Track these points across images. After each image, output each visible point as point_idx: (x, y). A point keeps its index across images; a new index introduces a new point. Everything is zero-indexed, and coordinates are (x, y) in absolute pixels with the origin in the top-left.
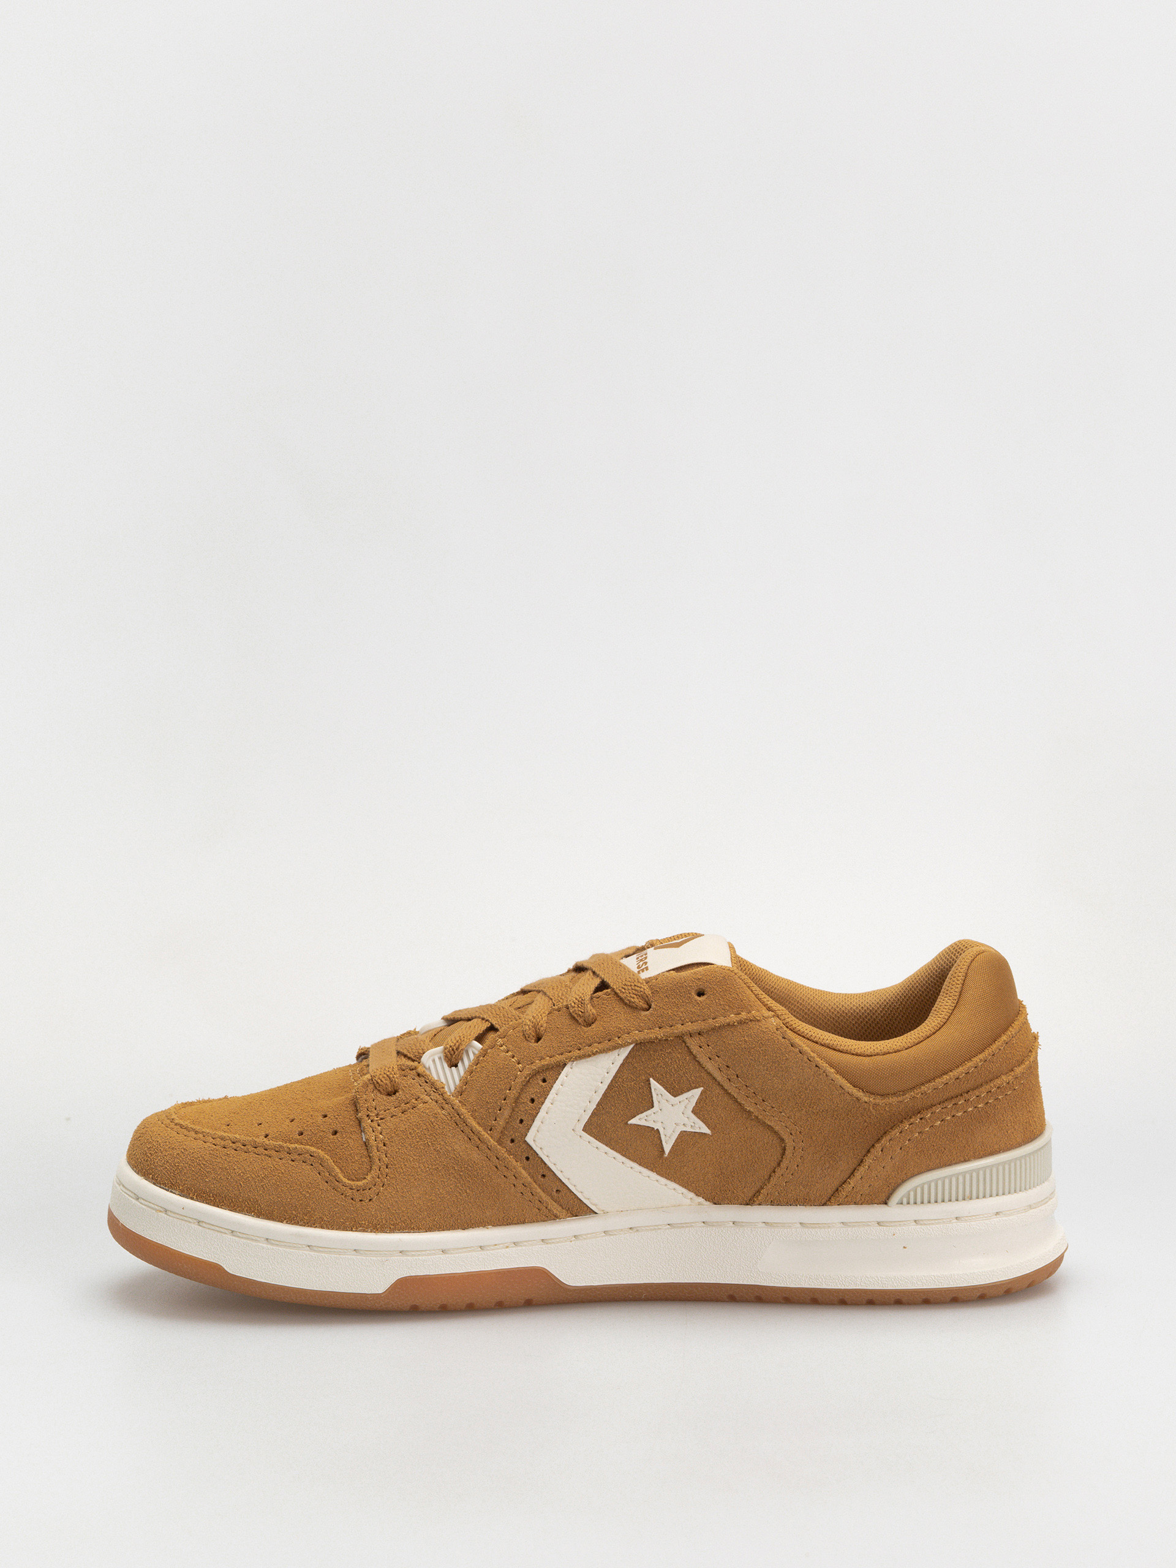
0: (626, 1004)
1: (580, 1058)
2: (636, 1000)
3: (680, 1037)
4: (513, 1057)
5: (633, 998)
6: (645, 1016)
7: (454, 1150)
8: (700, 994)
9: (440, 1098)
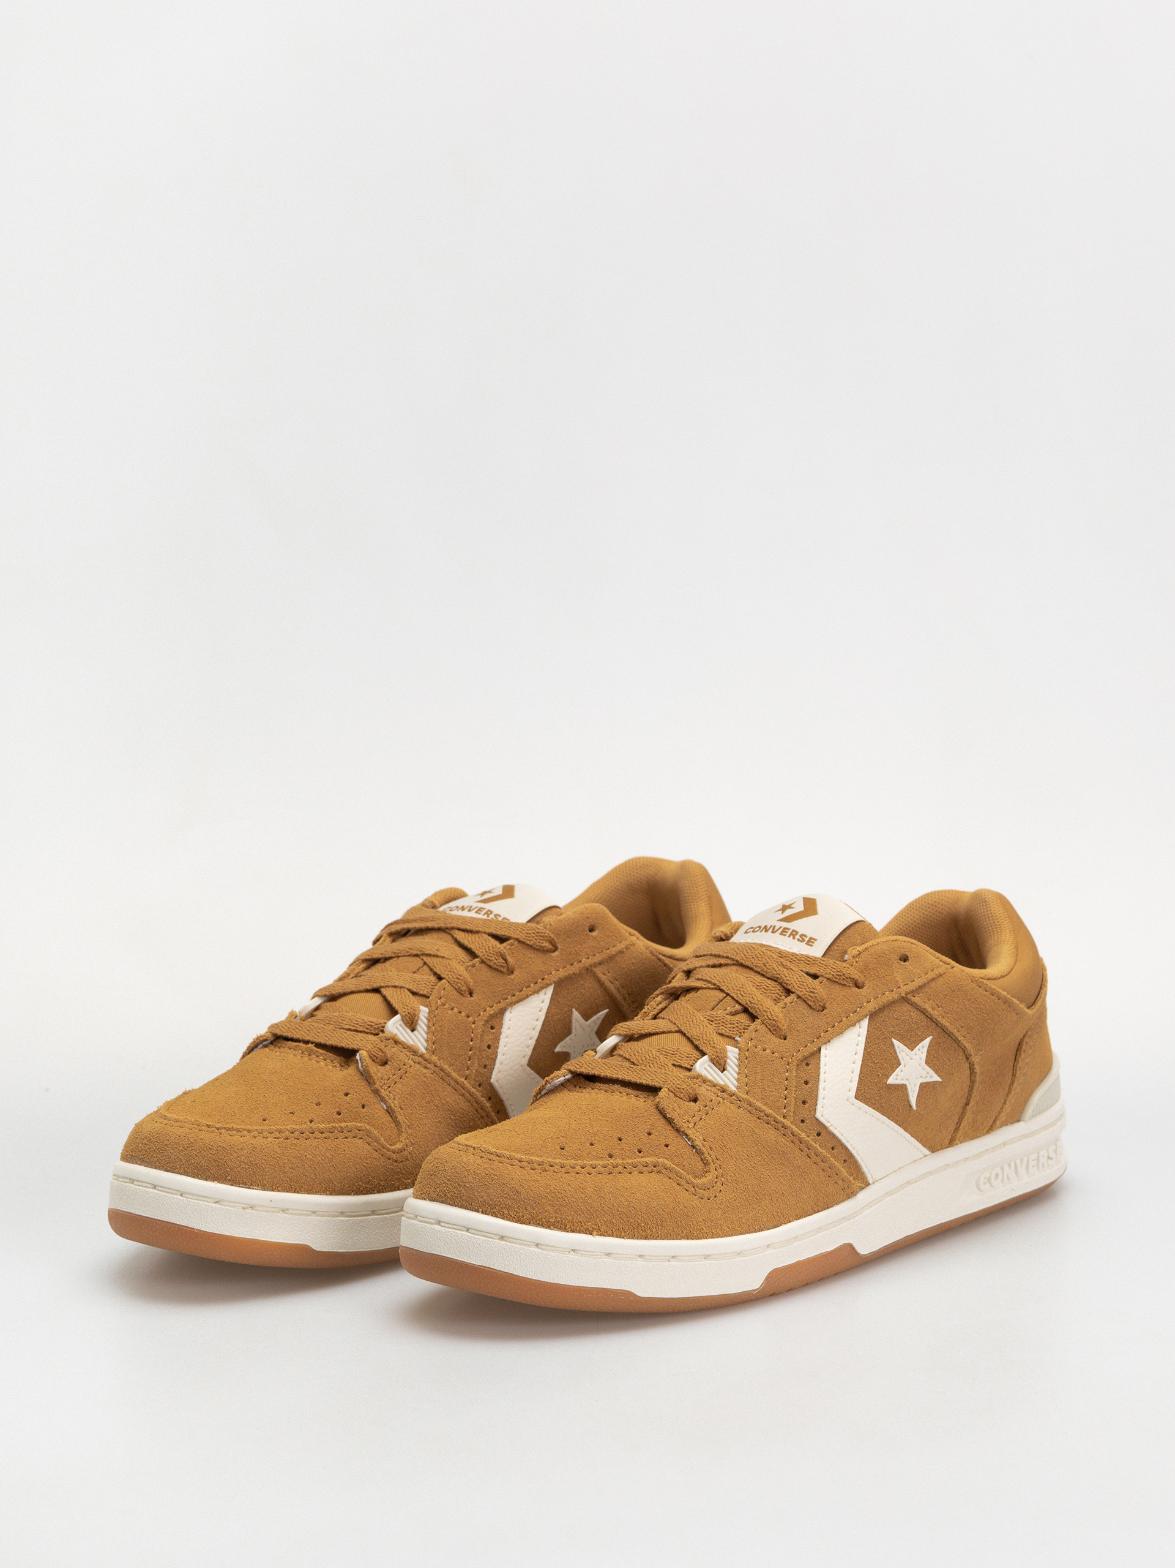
0: (537, 950)
1: (518, 1002)
2: (545, 944)
3: (588, 970)
4: (460, 1012)
5: (542, 943)
6: (557, 956)
7: (447, 1102)
8: (591, 930)
9: (420, 1059)
